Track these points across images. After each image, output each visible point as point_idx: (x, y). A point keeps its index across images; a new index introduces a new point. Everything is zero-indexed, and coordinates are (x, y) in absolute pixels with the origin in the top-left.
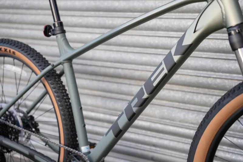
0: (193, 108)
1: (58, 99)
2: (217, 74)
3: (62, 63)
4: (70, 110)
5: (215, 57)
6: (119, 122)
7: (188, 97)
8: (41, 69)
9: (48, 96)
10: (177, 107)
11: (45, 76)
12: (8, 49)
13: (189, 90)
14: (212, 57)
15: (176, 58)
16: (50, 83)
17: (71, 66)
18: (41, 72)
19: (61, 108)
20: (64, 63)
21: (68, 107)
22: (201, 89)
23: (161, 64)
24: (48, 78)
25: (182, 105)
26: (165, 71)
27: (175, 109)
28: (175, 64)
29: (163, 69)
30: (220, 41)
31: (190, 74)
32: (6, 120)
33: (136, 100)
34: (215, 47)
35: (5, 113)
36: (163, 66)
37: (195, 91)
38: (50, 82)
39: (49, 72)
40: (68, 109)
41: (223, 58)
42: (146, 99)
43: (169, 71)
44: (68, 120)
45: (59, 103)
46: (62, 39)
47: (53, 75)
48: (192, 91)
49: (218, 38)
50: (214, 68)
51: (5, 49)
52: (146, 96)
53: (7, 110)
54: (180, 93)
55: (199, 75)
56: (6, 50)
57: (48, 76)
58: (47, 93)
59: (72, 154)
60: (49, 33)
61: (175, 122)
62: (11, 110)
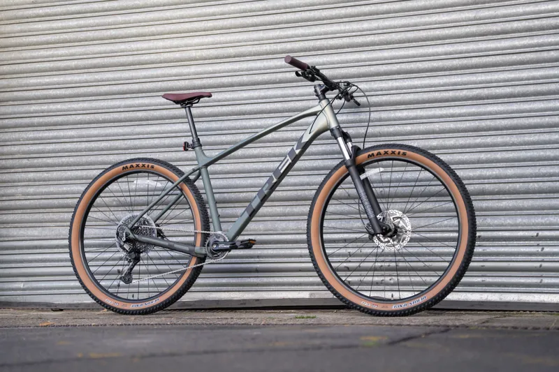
3: (200, 169)
8: (179, 176)
11: (183, 181)
12: (147, 164)
15: (298, 151)
16: (188, 185)
17: (207, 170)
18: (180, 178)
20: (202, 168)
26: (290, 161)
28: (297, 155)
29: (288, 160)
33: (267, 185)
35: (139, 219)
39: (185, 178)
42: (275, 183)
43: (292, 161)
47: (188, 181)
51: (142, 164)
52: (275, 180)
53: (141, 217)
56: (144, 166)
57: (185, 182)
60: (187, 147)
62: (145, 216)
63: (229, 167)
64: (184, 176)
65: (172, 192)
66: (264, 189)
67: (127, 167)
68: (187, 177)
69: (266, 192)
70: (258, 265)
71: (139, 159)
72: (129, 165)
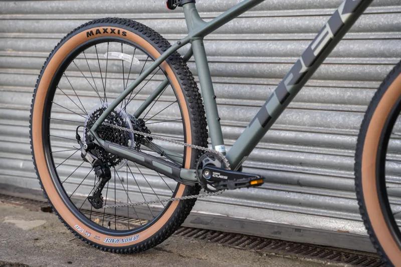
0: (356, 108)
1: (184, 87)
2: (389, 59)
3: (191, 41)
4: (199, 101)
5: (387, 37)
6: (267, 107)
7: (349, 94)
8: (162, 50)
9: (170, 86)
10: (334, 109)
11: (167, 59)
12: (117, 29)
13: (351, 86)
14: (383, 37)
15: (344, 18)
16: (174, 68)
17: (202, 45)
18: (161, 54)
19: (188, 98)
20: (193, 40)
21: (197, 97)
22: (366, 83)
23: (325, 26)
24: (171, 62)
25: (340, 107)
27: (330, 112)
28: (343, 25)
29: (327, 33)
30: (393, 15)
31: (353, 62)
32: (111, 123)
33: (291, 77)
34: (387, 23)
35: (109, 113)
36: (328, 29)
37: (358, 86)
38: (174, 66)
40: (198, 100)
41: (397, 37)
42: (305, 74)
43: (335, 35)
44: (197, 113)
45: (186, 92)
46: (192, 10)
47: (176, 59)
48: (354, 86)
49: (391, 11)
50: (385, 52)
51: (111, 29)
52: (304, 69)
53: (112, 110)
54: (338, 89)
55: (365, 62)
56: (113, 31)
57: (171, 59)
58: (168, 83)
59: (204, 153)
60: (173, 3)
61: (330, 129)
62: (118, 109)
63: (260, 23)
64: (169, 50)
65: (150, 76)
66: (286, 82)
67: (91, 32)
68: (175, 51)
69: (289, 88)
70: (302, 176)
71: (108, 21)
72: (94, 30)
